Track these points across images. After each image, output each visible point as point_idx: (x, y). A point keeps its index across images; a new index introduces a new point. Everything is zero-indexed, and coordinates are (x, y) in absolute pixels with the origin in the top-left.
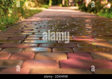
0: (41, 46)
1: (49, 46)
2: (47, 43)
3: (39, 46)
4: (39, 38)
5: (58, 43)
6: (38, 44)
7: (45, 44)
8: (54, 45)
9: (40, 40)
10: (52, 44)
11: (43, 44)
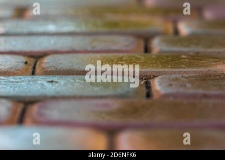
0: (41, 115)
1: (92, 119)
2: (81, 98)
3: (28, 119)
4: (23, 59)
5: (155, 96)
6: (20, 107)
7: (64, 105)
8: (122, 112)
9: (33, 73)
10: (115, 105)
11: (54, 104)
